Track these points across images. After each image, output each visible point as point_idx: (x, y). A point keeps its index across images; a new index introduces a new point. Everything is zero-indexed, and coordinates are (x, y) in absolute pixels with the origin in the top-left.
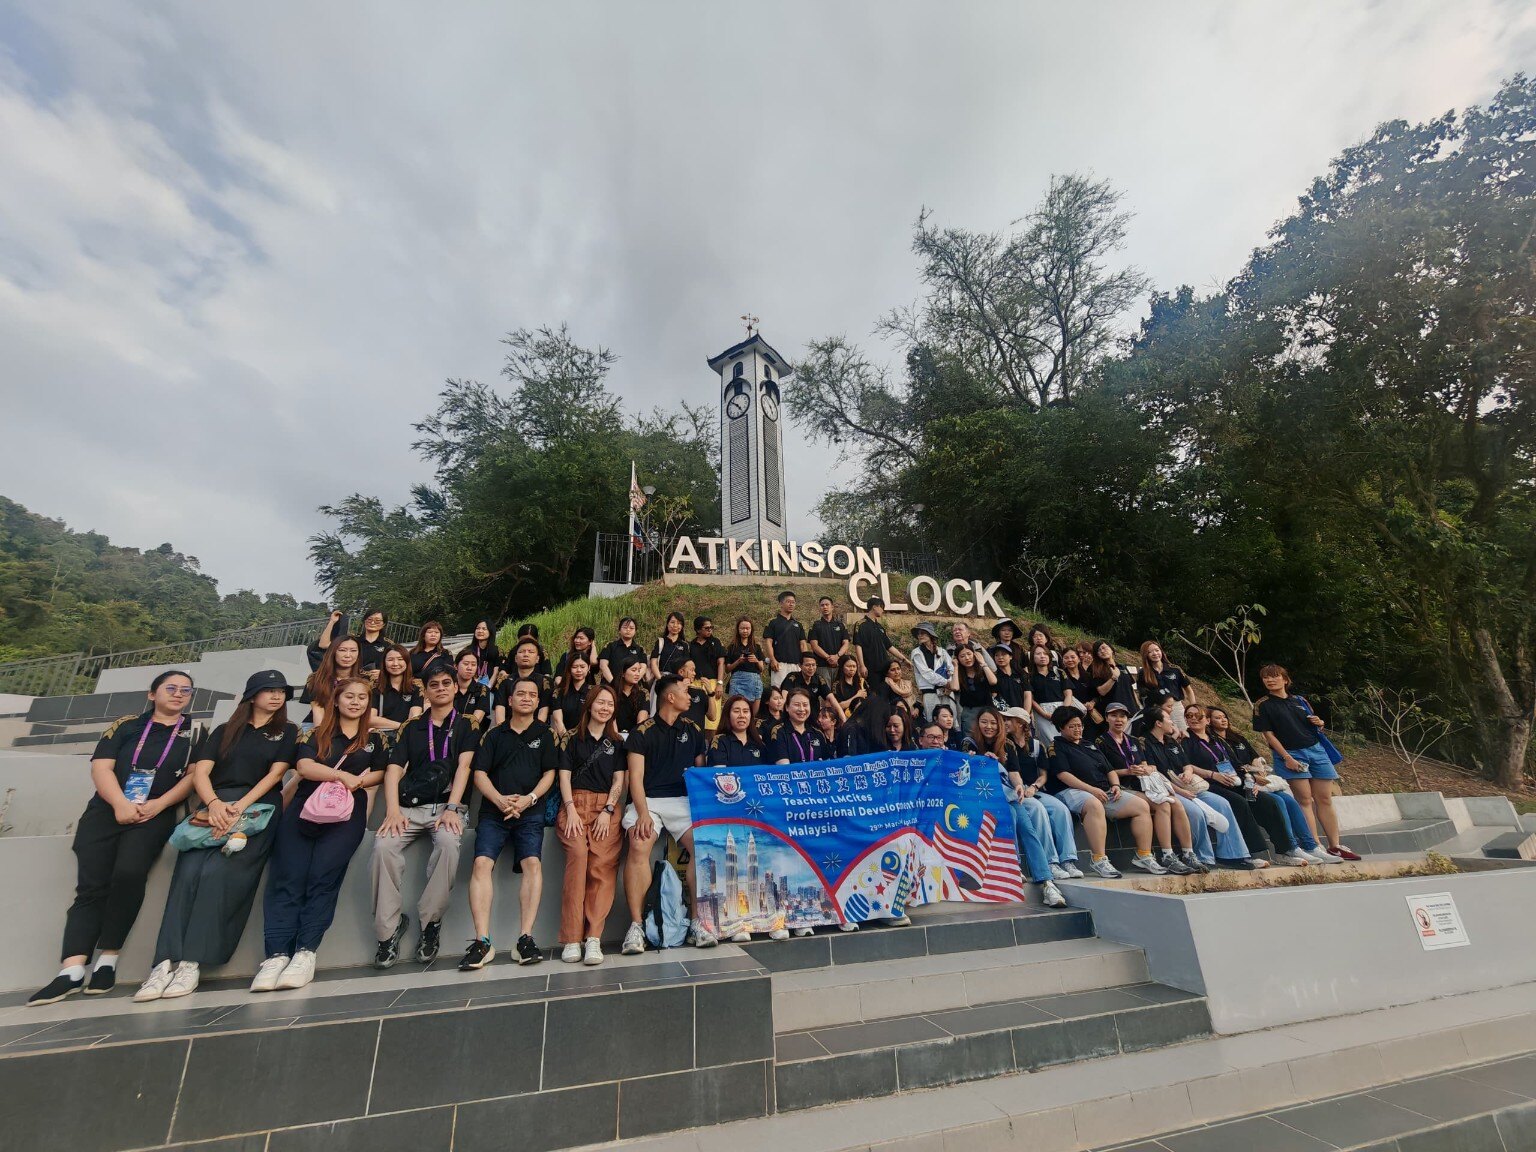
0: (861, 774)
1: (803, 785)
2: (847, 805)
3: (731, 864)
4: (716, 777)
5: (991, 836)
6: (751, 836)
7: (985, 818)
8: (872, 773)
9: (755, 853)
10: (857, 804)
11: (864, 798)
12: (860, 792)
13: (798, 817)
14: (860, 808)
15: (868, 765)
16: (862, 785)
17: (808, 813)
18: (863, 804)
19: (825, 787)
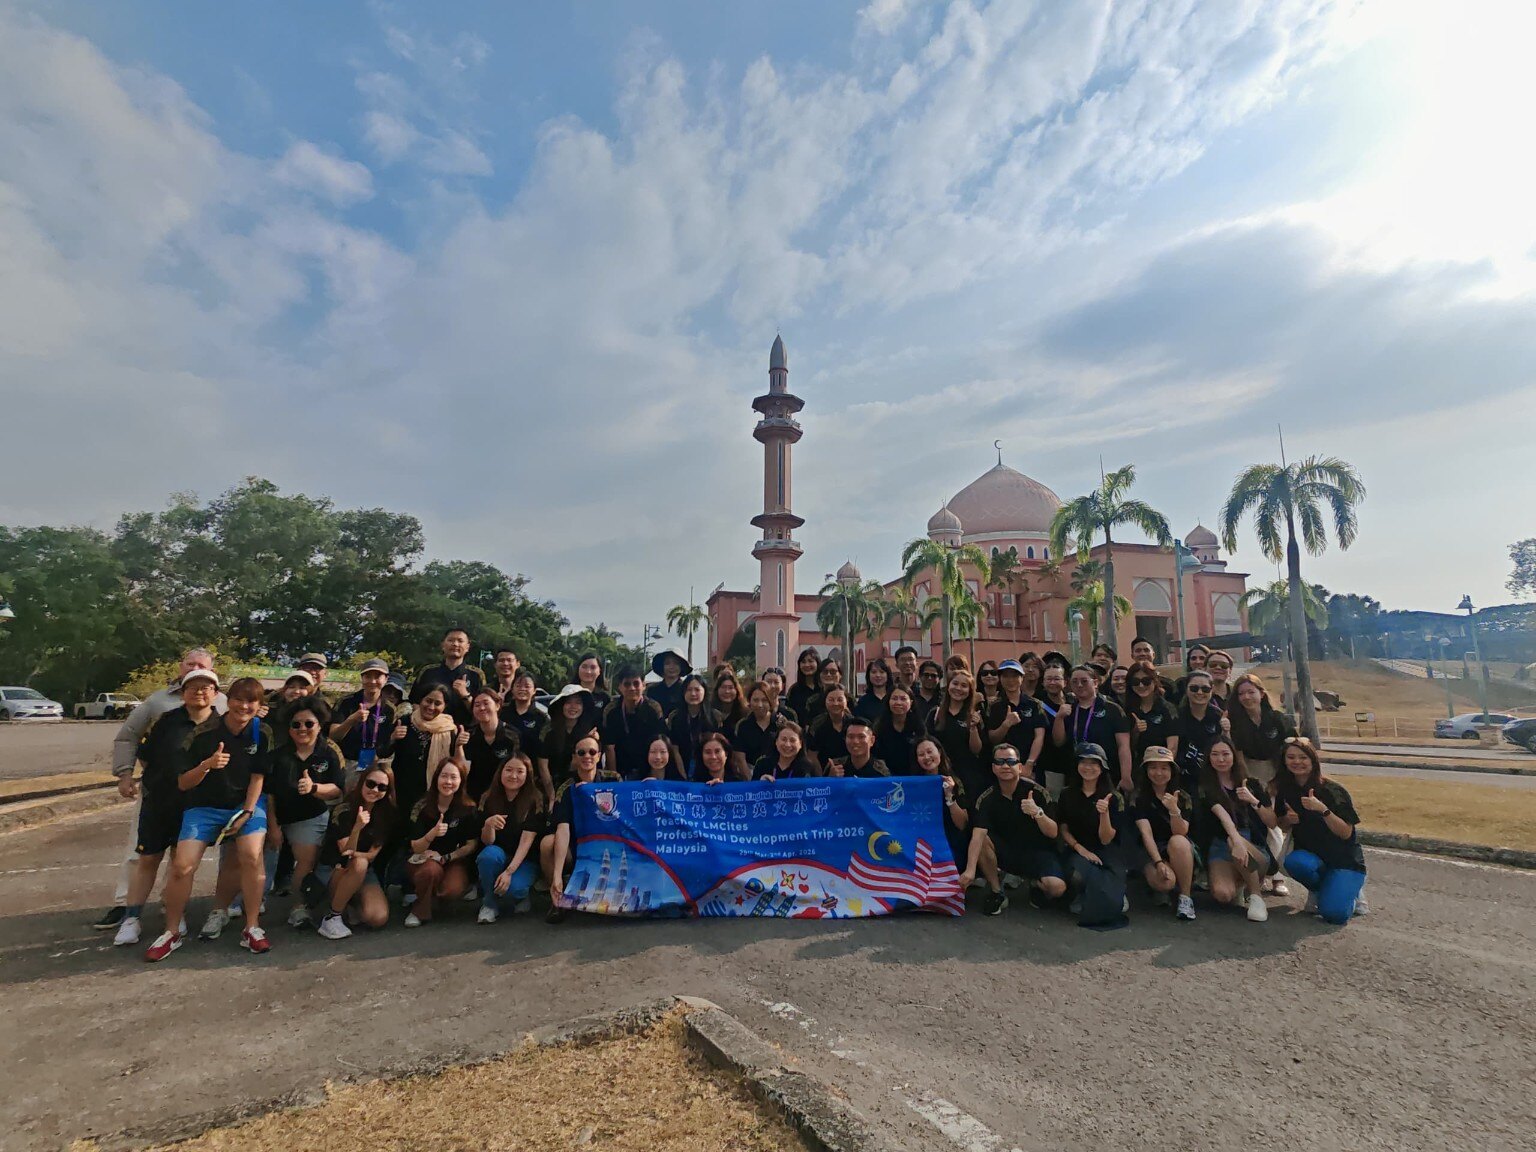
0: (741, 803)
1: (678, 806)
2: (718, 832)
3: (602, 876)
4: (595, 794)
5: (930, 863)
6: (624, 853)
7: (919, 845)
8: (754, 802)
9: (625, 868)
10: (729, 833)
11: (739, 827)
12: (736, 822)
13: (668, 837)
14: (732, 837)
15: (751, 795)
16: (740, 814)
17: (678, 834)
18: (736, 833)
19: (700, 812)
